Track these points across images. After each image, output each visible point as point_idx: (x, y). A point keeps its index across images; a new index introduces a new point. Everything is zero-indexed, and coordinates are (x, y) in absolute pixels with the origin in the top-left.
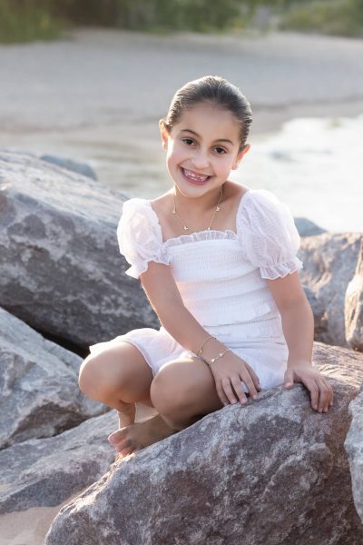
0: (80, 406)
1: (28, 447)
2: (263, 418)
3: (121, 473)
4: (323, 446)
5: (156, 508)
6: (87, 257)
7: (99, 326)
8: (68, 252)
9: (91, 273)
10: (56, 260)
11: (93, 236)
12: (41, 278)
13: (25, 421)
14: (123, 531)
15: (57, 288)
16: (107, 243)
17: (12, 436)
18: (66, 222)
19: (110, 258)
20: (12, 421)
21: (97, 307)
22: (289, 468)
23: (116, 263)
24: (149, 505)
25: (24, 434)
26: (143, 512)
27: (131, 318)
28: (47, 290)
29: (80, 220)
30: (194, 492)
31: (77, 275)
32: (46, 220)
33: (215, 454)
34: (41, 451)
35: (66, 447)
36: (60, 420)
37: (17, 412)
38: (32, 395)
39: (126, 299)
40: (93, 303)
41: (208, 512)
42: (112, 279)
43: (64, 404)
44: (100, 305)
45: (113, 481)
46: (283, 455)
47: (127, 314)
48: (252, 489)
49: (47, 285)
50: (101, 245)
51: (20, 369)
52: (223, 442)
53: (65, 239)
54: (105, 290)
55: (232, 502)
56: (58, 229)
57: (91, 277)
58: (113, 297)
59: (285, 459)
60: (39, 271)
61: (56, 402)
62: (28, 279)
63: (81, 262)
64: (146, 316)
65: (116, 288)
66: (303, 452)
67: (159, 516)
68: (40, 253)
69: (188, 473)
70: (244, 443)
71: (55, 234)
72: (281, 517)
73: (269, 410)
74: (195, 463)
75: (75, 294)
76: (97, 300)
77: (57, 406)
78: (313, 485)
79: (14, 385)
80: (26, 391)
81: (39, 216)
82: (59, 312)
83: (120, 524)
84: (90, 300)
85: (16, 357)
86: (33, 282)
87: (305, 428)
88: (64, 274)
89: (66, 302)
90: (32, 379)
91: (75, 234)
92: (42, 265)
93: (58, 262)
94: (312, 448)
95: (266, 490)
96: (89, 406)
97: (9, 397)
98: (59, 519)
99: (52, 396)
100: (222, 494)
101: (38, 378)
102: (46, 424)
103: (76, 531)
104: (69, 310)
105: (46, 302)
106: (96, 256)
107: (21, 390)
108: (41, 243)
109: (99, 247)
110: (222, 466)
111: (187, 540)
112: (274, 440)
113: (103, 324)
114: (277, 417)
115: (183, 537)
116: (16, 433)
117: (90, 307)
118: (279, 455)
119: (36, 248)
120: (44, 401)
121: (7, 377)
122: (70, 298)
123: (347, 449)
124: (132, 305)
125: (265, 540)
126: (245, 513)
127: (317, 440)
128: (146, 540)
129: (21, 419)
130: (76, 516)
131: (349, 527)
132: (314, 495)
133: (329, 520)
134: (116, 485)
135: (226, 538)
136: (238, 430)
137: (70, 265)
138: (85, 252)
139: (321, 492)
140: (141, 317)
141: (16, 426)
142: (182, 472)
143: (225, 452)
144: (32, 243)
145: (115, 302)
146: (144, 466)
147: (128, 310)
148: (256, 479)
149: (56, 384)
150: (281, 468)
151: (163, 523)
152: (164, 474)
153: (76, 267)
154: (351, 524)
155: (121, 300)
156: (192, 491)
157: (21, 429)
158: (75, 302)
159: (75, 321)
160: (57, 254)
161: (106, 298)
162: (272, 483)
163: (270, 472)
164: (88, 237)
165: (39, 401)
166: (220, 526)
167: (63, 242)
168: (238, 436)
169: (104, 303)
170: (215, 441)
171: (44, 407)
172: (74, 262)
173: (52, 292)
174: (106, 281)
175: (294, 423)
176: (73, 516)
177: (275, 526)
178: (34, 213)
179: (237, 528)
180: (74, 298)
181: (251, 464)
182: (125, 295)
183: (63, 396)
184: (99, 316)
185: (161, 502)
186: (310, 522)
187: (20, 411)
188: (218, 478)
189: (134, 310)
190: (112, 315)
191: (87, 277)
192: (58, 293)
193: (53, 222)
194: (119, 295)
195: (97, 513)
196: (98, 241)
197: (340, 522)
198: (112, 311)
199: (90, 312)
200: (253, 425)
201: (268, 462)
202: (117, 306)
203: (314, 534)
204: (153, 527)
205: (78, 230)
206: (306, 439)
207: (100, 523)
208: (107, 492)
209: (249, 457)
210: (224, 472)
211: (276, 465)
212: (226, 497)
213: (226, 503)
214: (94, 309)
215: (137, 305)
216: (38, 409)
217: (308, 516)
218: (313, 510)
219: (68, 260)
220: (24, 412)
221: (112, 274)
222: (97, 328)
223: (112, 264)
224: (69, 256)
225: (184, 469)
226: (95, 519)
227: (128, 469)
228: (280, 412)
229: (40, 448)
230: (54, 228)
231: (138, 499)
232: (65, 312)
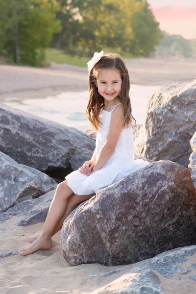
0: (42, 188)
1: (28, 202)
2: (152, 173)
3: (103, 194)
4: (173, 183)
5: (117, 206)
6: (26, 132)
7: (31, 161)
8: (18, 130)
9: (28, 139)
10: (14, 134)
11: (28, 123)
12: (8, 142)
13: (21, 194)
14: (105, 216)
15: (14, 146)
16: (34, 127)
17: (17, 200)
18: (18, 118)
19: (35, 133)
20: (16, 194)
21: (30, 153)
22: (162, 191)
23: (38, 135)
24: (114, 206)
25: (21, 199)
26: (112, 209)
27: (44, 158)
28: (10, 146)
29: (23, 117)
30: (129, 201)
31: (22, 140)
32: (9, 117)
33: (137, 186)
34: (34, 203)
35: (46, 201)
36: (34, 193)
37: (18, 190)
38: (24, 183)
39: (42, 150)
40: (28, 152)
41: (134, 208)
42: (36, 142)
43: (36, 187)
44: (31, 152)
45: (100, 197)
46: (160, 187)
47: (43, 156)
48: (150, 199)
49: (10, 144)
50: (31, 127)
51: (17, 173)
52: (140, 182)
53: (17, 125)
54: (33, 146)
55: (143, 205)
56: (14, 121)
57: (28, 141)
58: (37, 149)
59: (161, 188)
60: (6, 138)
61: (33, 186)
62: (2, 142)
63: (24, 135)
64: (50, 156)
65: (38, 145)
66: (167, 186)
67: (118, 210)
68: (7, 131)
69: (128, 193)
70: (147, 182)
71: (13, 123)
72: (159, 210)
73: (154, 171)
74: (130, 190)
75: (21, 148)
76: (30, 150)
77: (34, 187)
78: (170, 198)
79: (16, 180)
80: (21, 182)
81: (6, 115)
82: (14, 156)
83: (103, 213)
84: (27, 150)
85: (16, 168)
86: (4, 143)
87: (167, 177)
88: (17, 140)
89: (17, 152)
90: (23, 177)
91: (21, 123)
92: (8, 136)
93: (15, 135)
94: (170, 184)
95: (155, 200)
96: (45, 188)
97: (14, 184)
98: (77, 214)
99: (32, 183)
100: (140, 201)
101: (25, 177)
102: (28, 195)
103: (85, 217)
104: (18, 155)
105: (9, 151)
106: (30, 132)
107: (19, 181)
108: (7, 127)
109: (31, 128)
110: (140, 191)
111: (127, 219)
112: (157, 181)
113: (32, 160)
114: (157, 173)
115: (125, 218)
116: (18, 199)
117: (27, 153)
118: (159, 187)
119: (5, 129)
120: (29, 185)
121: (13, 176)
122: (19, 150)
123: (192, 179)
124: (44, 152)
125: (153, 219)
126: (147, 209)
127: (171, 181)
128: (113, 219)
129: (20, 193)
130: (85, 212)
131: (181, 215)
132: (170, 202)
133: (174, 212)
134: (102, 199)
135: (140, 218)
136: (144, 178)
137: (19, 136)
138: (26, 130)
139: (172, 201)
140: (48, 157)
141: (18, 196)
142: (126, 193)
143: (141, 186)
144: (4, 127)
145: (37, 151)
146: (112, 191)
147: (43, 154)
148: (151, 196)
149: (32, 179)
150: (160, 191)
151: (119, 212)
152: (120, 194)
153: (22, 136)
154: (182, 213)
155: (40, 150)
156: (129, 200)
157: (20, 197)
158: (21, 151)
159: (21, 159)
160: (14, 131)
161: (34, 149)
162: (157, 197)
163: (156, 193)
164: (26, 124)
165: (27, 186)
166: (138, 214)
167: (16, 126)
168: (144, 180)
169: (33, 152)
170: (137, 182)
171: (29, 188)
172: (21, 135)
173: (12, 147)
174: (34, 142)
175: (163, 175)
176: (84, 212)
177: (157, 214)
178: (4, 114)
179: (144, 214)
180: (21, 150)
181: (150, 190)
182: (41, 148)
183: (36, 184)
184: (31, 157)
185: (118, 204)
186: (168, 212)
187: (19, 189)
188: (138, 195)
189: (45, 154)
190: (36, 157)
191: (26, 141)
192: (14, 148)
193: (12, 118)
194: (39, 148)
195: (95, 209)
196: (30, 126)
197: (178, 213)
198: (36, 155)
199: (27, 155)
200: (149, 176)
201: (155, 189)
202: (38, 152)
203: (169, 217)
204: (115, 214)
205: (22, 121)
206: (168, 181)
207: (96, 213)
208: (99, 201)
209: (149, 187)
210: (141, 193)
211: (158, 191)
212: (141, 203)
213: (141, 205)
214: (29, 154)
215: (47, 152)
216: (27, 189)
217: (168, 210)
218: (169, 208)
219: (19, 134)
220: (21, 190)
221: (36, 139)
222: (30, 162)
223: (36, 135)
224: (19, 132)
225: (127, 192)
226: (94, 211)
227: (106, 193)
228: (158, 171)
229: (33, 202)
230: (13, 120)
231: (111, 204)
232: (17, 156)
